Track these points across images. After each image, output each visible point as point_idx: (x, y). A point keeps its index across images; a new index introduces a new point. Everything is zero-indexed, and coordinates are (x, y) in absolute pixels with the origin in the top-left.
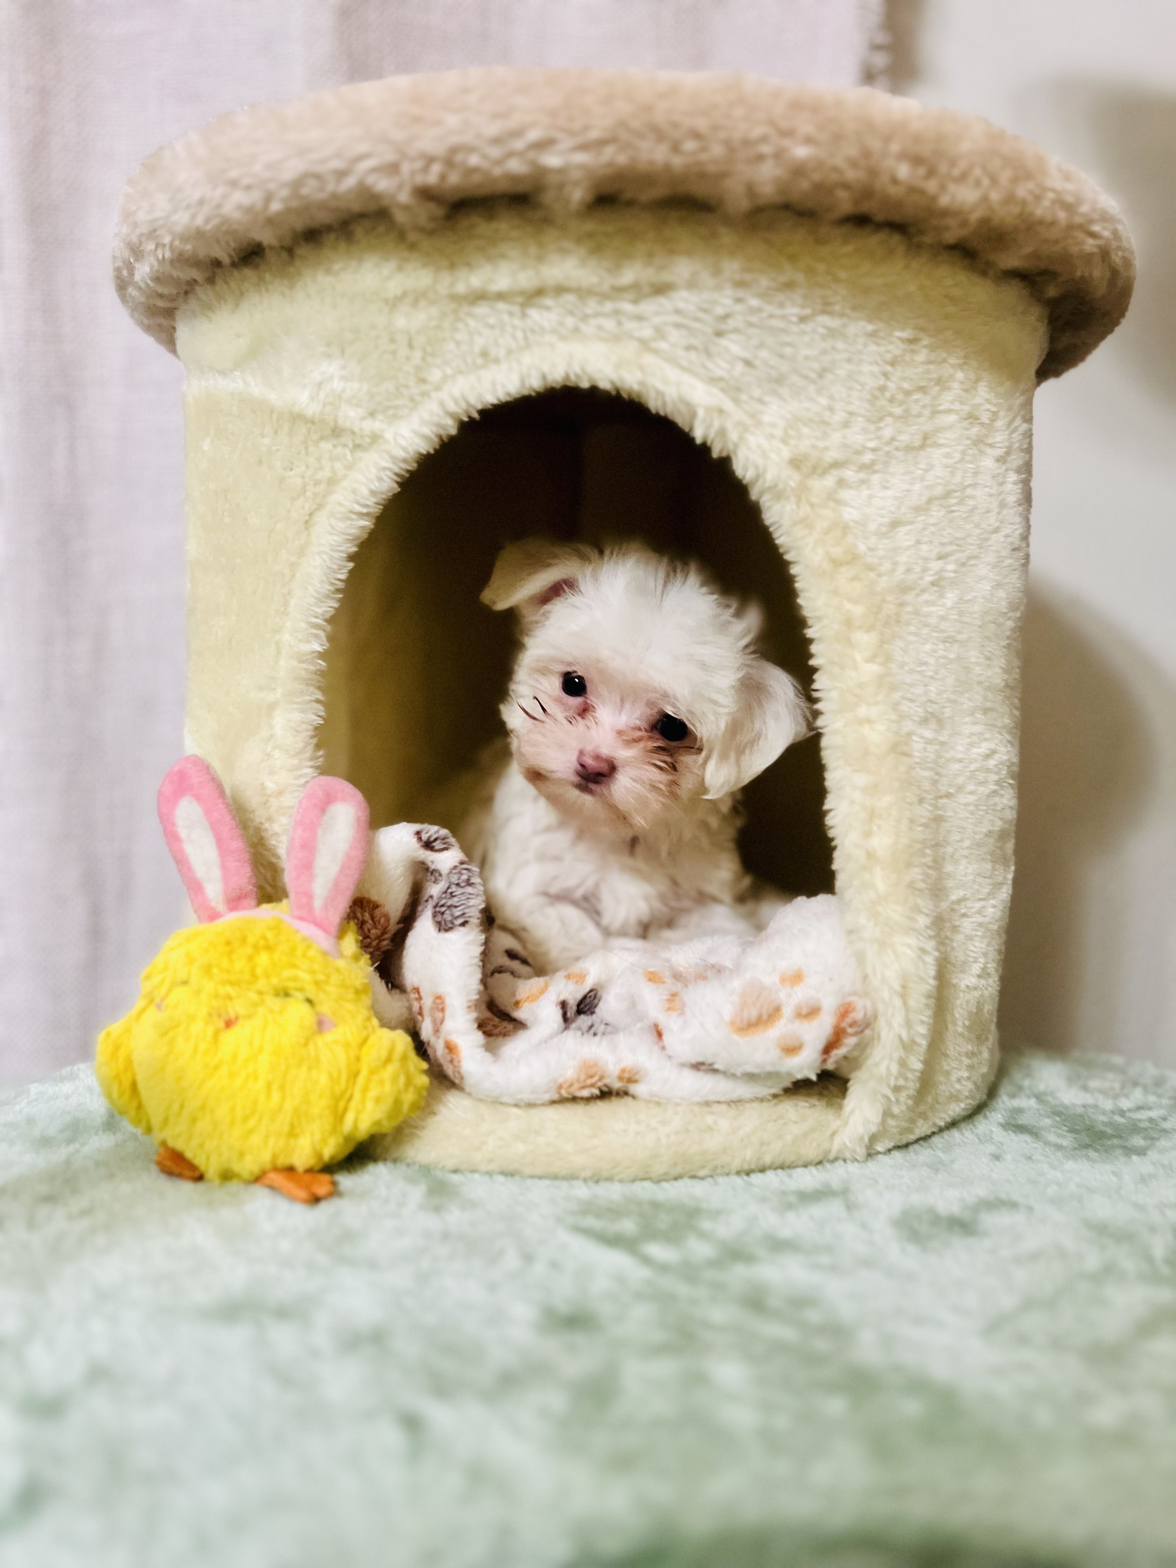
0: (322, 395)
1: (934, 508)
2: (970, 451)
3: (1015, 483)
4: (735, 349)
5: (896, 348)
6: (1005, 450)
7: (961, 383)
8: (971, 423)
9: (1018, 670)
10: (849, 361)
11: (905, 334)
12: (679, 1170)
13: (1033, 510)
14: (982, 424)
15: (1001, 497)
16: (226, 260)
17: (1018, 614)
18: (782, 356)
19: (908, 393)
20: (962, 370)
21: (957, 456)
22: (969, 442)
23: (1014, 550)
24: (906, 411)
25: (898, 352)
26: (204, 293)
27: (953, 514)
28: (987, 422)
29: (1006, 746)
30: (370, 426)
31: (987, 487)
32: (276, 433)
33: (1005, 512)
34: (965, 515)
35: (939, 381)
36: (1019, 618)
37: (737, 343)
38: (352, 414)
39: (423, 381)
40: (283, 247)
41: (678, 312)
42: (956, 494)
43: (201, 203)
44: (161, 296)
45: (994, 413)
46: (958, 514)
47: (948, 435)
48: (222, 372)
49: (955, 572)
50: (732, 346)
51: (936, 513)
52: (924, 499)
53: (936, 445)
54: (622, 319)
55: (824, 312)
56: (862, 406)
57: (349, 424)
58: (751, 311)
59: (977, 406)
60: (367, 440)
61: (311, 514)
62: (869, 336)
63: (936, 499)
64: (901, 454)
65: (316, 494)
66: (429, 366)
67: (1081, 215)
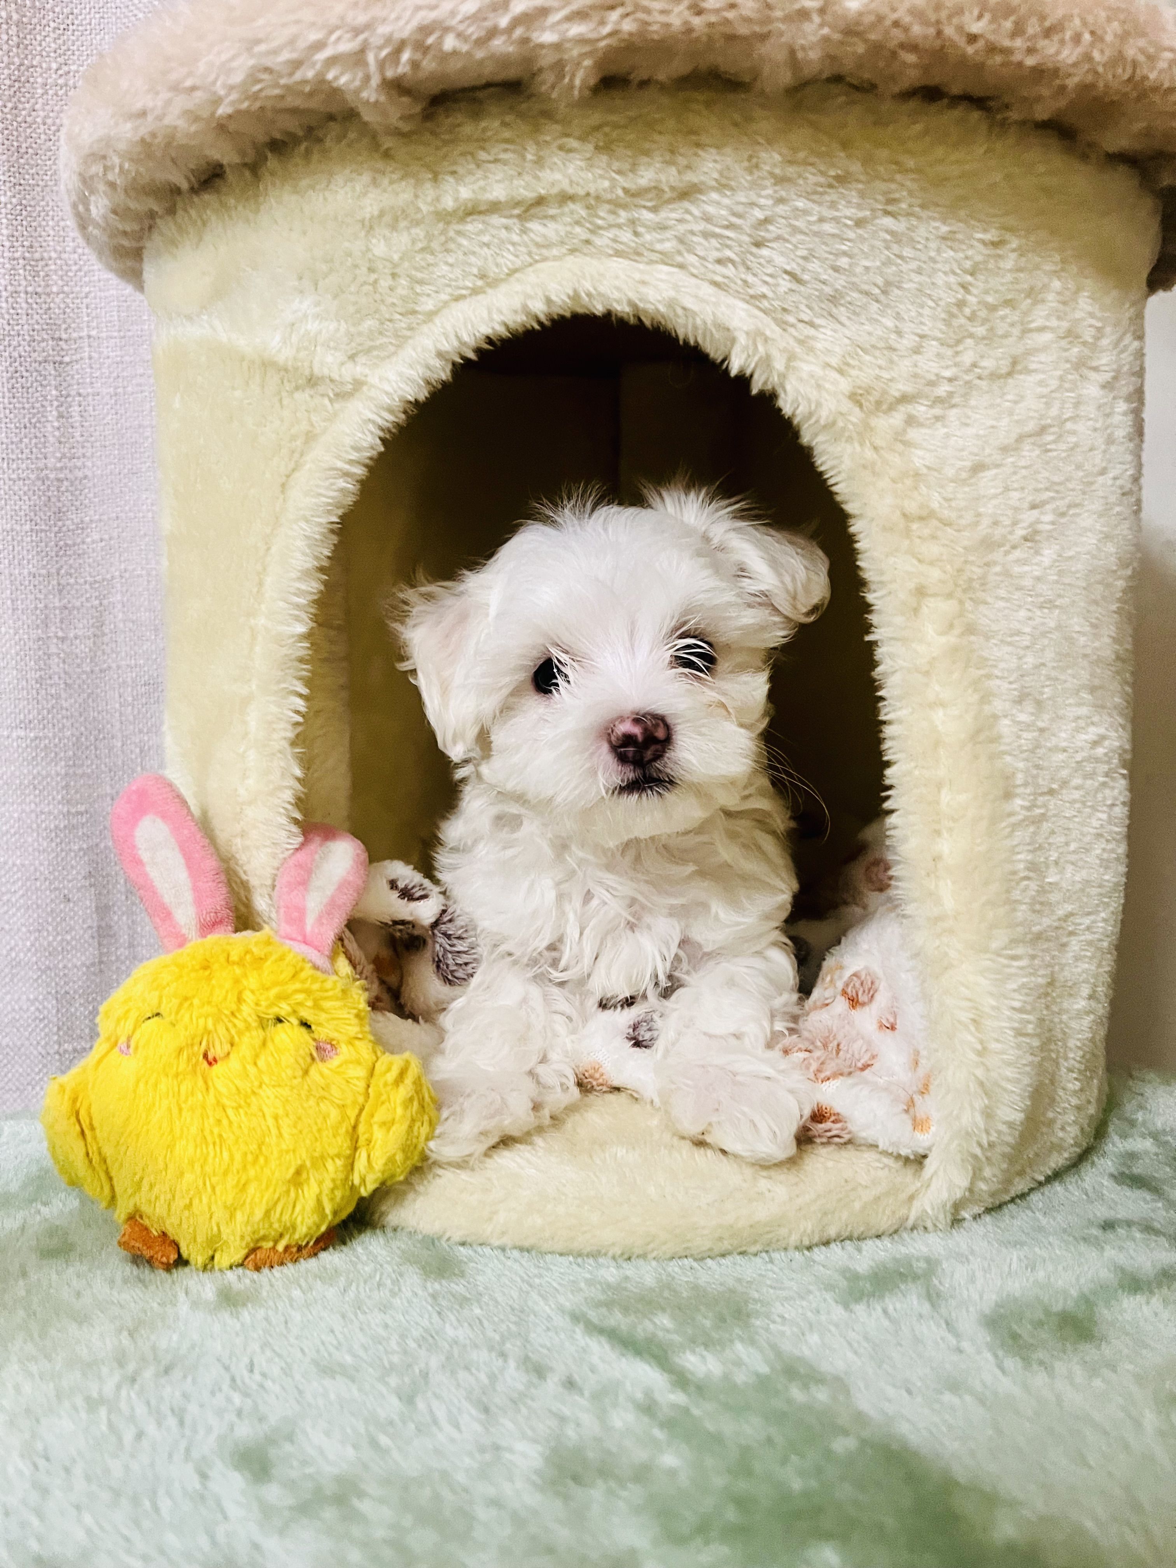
0: (295, 338)
1: (1026, 446)
2: (1070, 377)
3: (1125, 414)
4: (780, 260)
5: (978, 253)
6: (1112, 374)
7: (1058, 293)
8: (1070, 343)
9: (1130, 639)
10: (919, 271)
11: (988, 237)
12: (726, 1245)
13: (1145, 446)
14: (1084, 343)
15: (1109, 431)
16: (185, 186)
17: (1129, 572)
18: (836, 269)
19: (993, 308)
20: (1059, 279)
21: (1054, 383)
22: (1068, 366)
23: (1123, 494)
24: (991, 329)
25: (979, 258)
26: (166, 226)
27: (1050, 454)
28: (1090, 340)
29: (1117, 731)
30: (350, 372)
31: (1090, 419)
32: (247, 383)
33: (1113, 449)
34: (1064, 455)
35: (1031, 292)
36: (1131, 577)
37: (782, 254)
38: (329, 359)
39: (414, 312)
40: (245, 165)
41: (707, 219)
42: (1052, 430)
43: (143, 114)
44: (125, 233)
45: (1099, 329)
46: (1055, 454)
47: (1043, 357)
48: (189, 318)
49: (1053, 524)
50: (776, 256)
51: (1028, 453)
52: (1013, 437)
53: (1027, 371)
54: (640, 230)
55: (886, 212)
56: (934, 326)
57: (326, 371)
58: (795, 212)
59: (1078, 321)
60: (348, 388)
61: (288, 476)
62: (943, 240)
63: (1028, 436)
64: (984, 383)
65: (293, 452)
66: (416, 294)
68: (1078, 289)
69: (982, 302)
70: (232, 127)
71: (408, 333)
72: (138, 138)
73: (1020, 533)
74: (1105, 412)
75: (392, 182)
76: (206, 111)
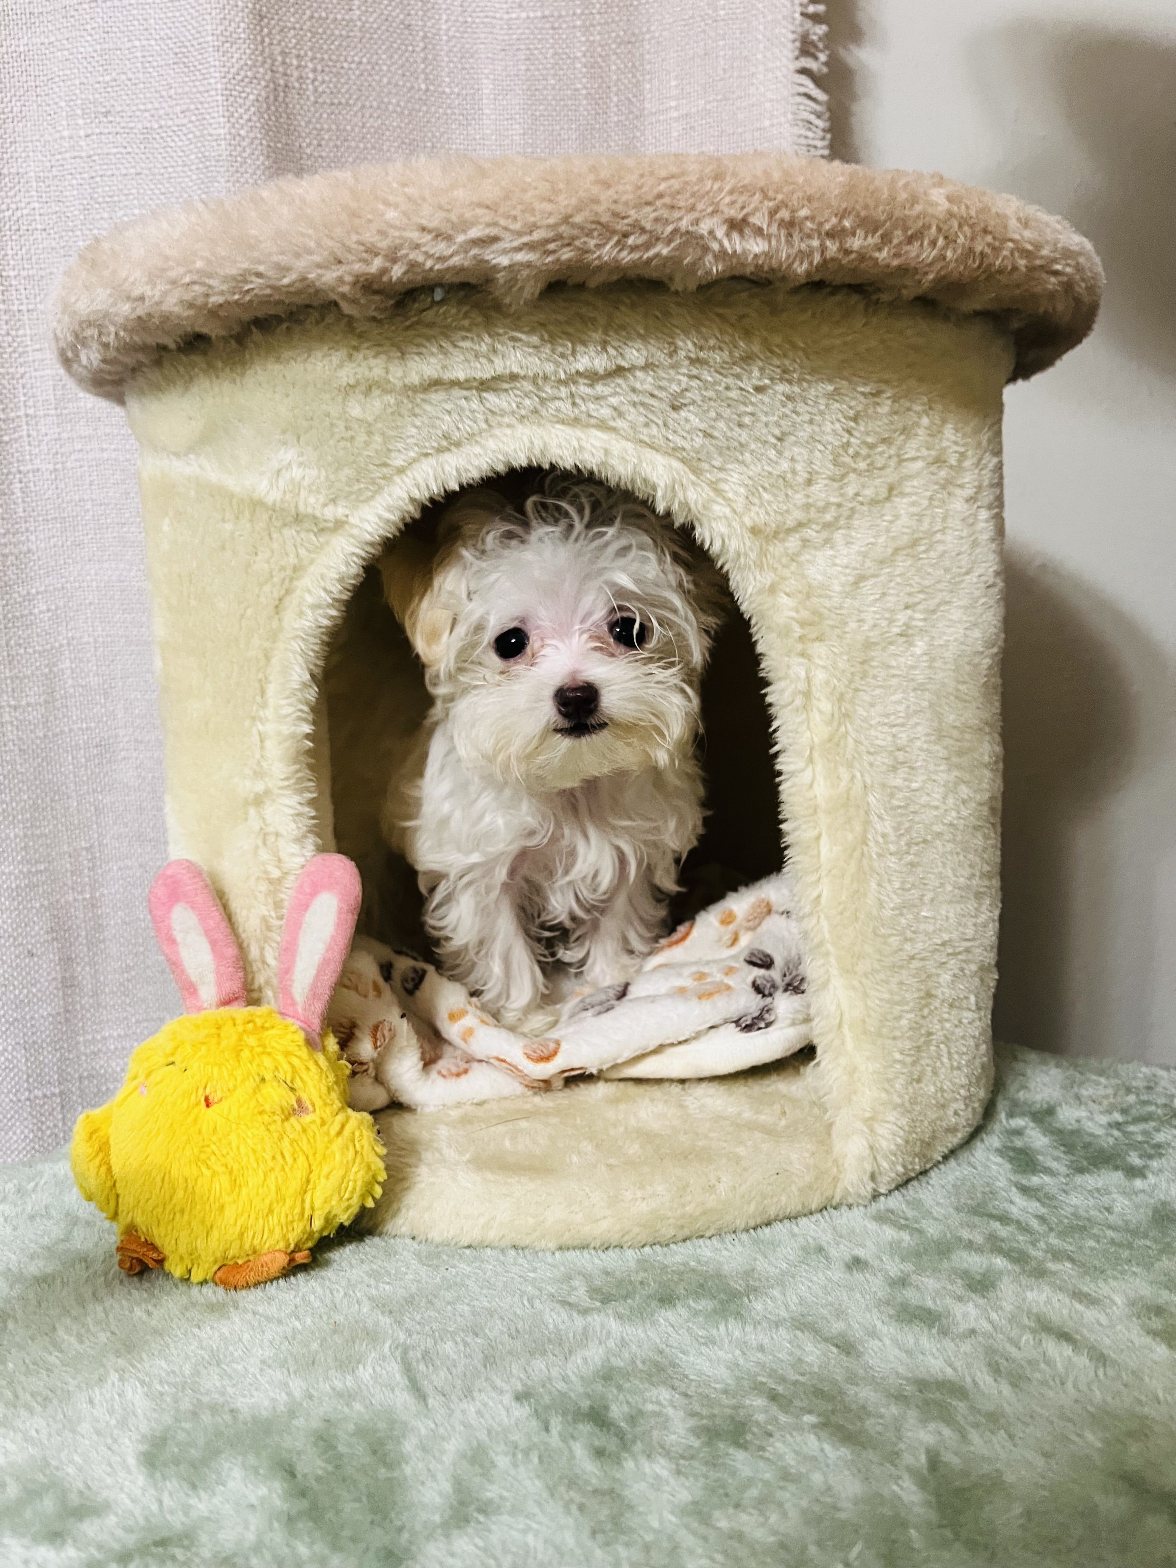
1: (901, 557)
2: (938, 496)
3: (987, 521)
4: (695, 421)
5: (858, 404)
6: (975, 489)
7: (927, 428)
8: (938, 467)
10: (811, 422)
11: (867, 389)
14: (951, 467)
15: (974, 537)
16: (172, 346)
17: (995, 650)
18: (741, 426)
19: (872, 447)
20: (927, 415)
21: (925, 503)
22: (936, 487)
24: (871, 464)
25: (860, 407)
26: (152, 374)
27: (921, 562)
28: (955, 464)
30: (330, 513)
31: (957, 530)
32: (237, 518)
34: (934, 561)
35: (904, 430)
36: (997, 653)
37: (696, 415)
38: (312, 500)
39: (385, 465)
40: (232, 337)
41: (634, 390)
42: (923, 542)
43: (142, 298)
44: (107, 372)
45: (961, 454)
46: (926, 561)
47: (915, 482)
48: (177, 454)
49: (925, 620)
50: (692, 417)
51: (903, 564)
52: (890, 551)
53: (902, 494)
54: (578, 401)
55: (781, 380)
56: (824, 466)
57: (310, 510)
58: (706, 385)
59: (944, 449)
60: (331, 525)
61: (280, 600)
62: (830, 396)
63: (903, 549)
64: (865, 508)
65: (284, 580)
66: (389, 450)
67: (1042, 257)
68: (944, 421)
69: (864, 443)
70: (222, 313)
71: (382, 482)
72: (134, 316)
73: (896, 630)
74: (969, 522)
75: (365, 358)
76: (200, 301)
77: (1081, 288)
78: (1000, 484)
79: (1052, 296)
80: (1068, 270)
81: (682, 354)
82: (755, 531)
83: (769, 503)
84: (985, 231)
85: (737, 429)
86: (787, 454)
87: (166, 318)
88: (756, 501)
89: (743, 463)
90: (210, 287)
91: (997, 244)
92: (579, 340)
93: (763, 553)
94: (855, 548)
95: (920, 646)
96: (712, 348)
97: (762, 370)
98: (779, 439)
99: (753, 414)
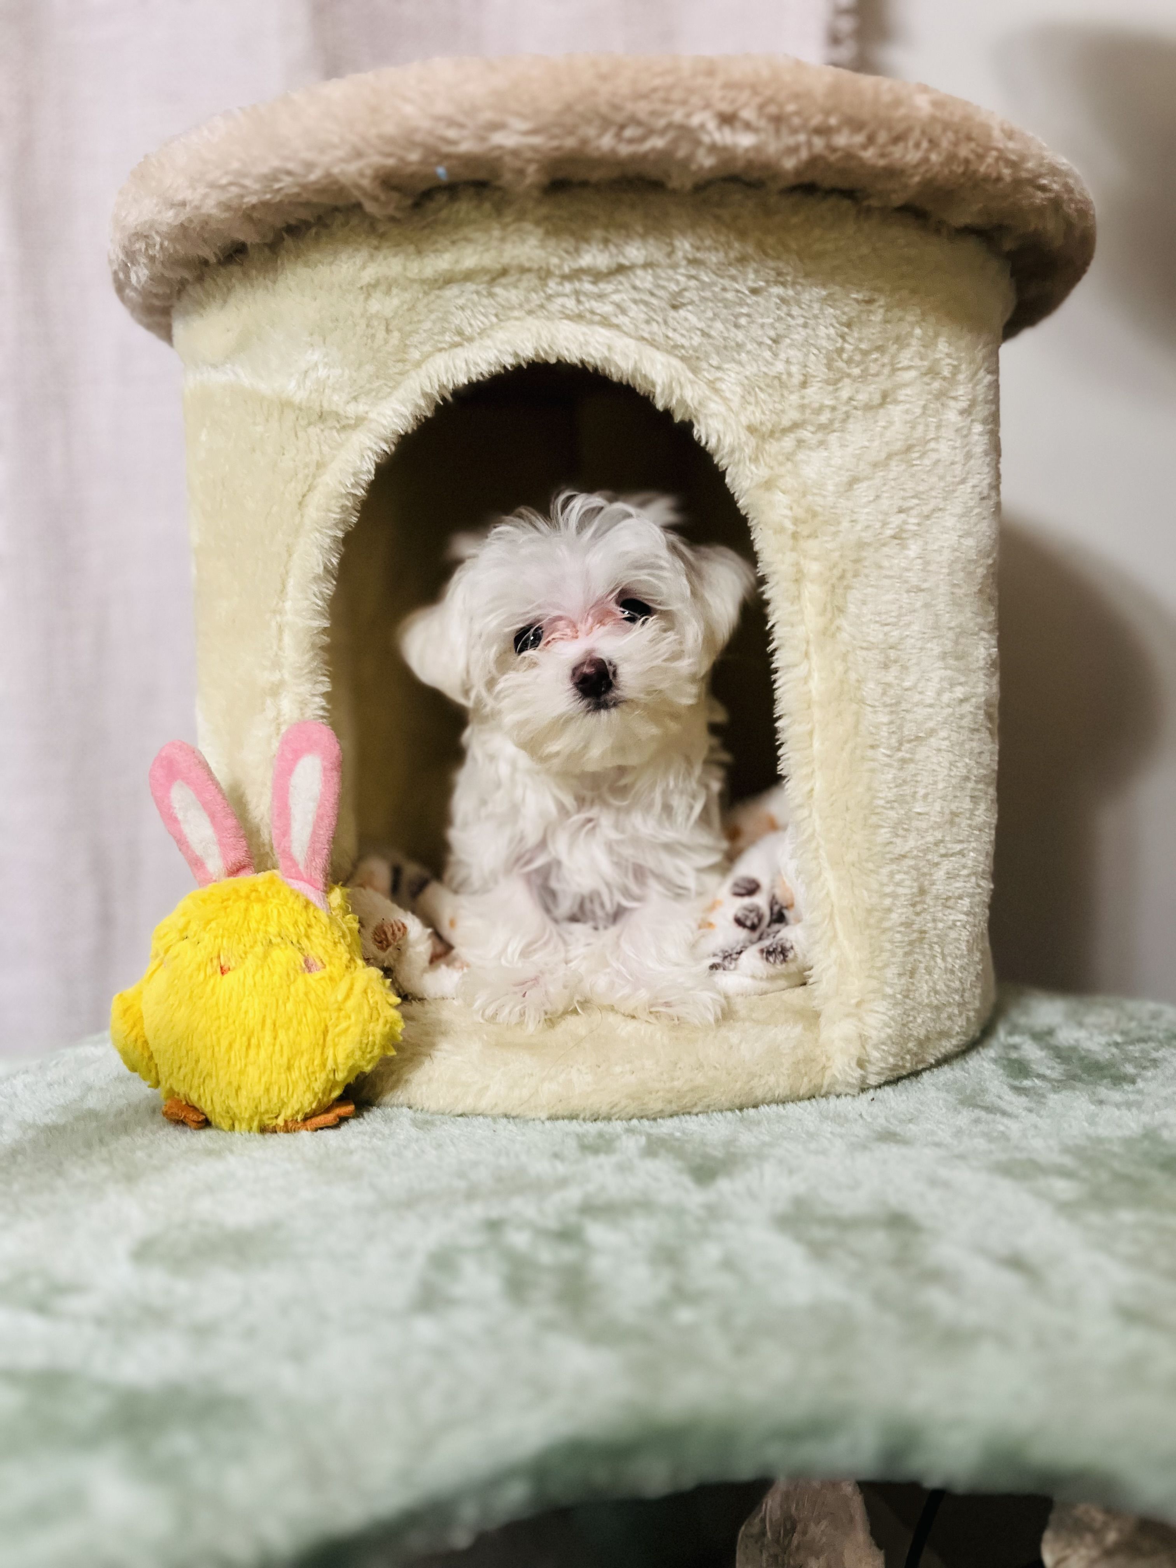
1: (893, 463)
2: (932, 406)
4: (693, 319)
5: (852, 310)
7: (920, 339)
8: (932, 378)
10: (805, 326)
11: (860, 296)
13: (1002, 460)
14: (944, 379)
15: (967, 448)
16: (213, 260)
17: (990, 561)
19: (865, 353)
20: (921, 328)
21: (918, 411)
22: (930, 397)
23: (983, 499)
24: (865, 370)
25: (853, 314)
26: (195, 291)
27: (915, 468)
28: (949, 376)
30: (352, 410)
31: (951, 440)
32: (267, 420)
33: (972, 462)
34: (928, 468)
35: (898, 339)
36: (991, 565)
37: (695, 314)
38: (336, 398)
39: (403, 360)
40: (265, 244)
41: (635, 288)
42: (917, 449)
43: (183, 204)
44: (156, 296)
45: (955, 367)
46: (920, 468)
47: (908, 391)
48: (214, 366)
49: (919, 524)
50: (690, 317)
51: (896, 468)
52: (883, 455)
53: (896, 402)
54: (582, 298)
55: (776, 283)
56: (818, 368)
57: (334, 408)
58: (704, 286)
59: (937, 361)
60: (352, 422)
61: (304, 496)
62: (824, 300)
63: (896, 454)
64: (859, 413)
65: (307, 476)
66: (406, 345)
67: (1027, 170)
68: (937, 335)
69: (857, 349)
70: (256, 216)
71: (399, 377)
72: (176, 223)
73: (889, 532)
74: (964, 434)
75: (385, 258)
76: (235, 203)
77: (1070, 209)
78: (996, 401)
79: (1040, 211)
80: (1055, 187)
81: (680, 254)
82: (751, 429)
83: (765, 402)
84: (969, 138)
85: (733, 329)
86: (783, 356)
87: (205, 222)
88: (752, 399)
89: (740, 363)
90: (244, 187)
91: (980, 150)
92: (582, 239)
93: (758, 449)
94: (850, 450)
95: (914, 549)
96: (709, 249)
97: (756, 271)
98: (775, 341)
99: (748, 315)
